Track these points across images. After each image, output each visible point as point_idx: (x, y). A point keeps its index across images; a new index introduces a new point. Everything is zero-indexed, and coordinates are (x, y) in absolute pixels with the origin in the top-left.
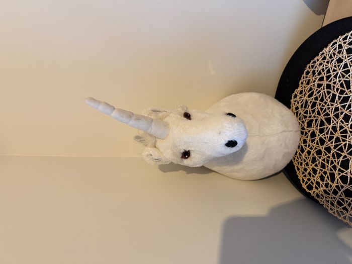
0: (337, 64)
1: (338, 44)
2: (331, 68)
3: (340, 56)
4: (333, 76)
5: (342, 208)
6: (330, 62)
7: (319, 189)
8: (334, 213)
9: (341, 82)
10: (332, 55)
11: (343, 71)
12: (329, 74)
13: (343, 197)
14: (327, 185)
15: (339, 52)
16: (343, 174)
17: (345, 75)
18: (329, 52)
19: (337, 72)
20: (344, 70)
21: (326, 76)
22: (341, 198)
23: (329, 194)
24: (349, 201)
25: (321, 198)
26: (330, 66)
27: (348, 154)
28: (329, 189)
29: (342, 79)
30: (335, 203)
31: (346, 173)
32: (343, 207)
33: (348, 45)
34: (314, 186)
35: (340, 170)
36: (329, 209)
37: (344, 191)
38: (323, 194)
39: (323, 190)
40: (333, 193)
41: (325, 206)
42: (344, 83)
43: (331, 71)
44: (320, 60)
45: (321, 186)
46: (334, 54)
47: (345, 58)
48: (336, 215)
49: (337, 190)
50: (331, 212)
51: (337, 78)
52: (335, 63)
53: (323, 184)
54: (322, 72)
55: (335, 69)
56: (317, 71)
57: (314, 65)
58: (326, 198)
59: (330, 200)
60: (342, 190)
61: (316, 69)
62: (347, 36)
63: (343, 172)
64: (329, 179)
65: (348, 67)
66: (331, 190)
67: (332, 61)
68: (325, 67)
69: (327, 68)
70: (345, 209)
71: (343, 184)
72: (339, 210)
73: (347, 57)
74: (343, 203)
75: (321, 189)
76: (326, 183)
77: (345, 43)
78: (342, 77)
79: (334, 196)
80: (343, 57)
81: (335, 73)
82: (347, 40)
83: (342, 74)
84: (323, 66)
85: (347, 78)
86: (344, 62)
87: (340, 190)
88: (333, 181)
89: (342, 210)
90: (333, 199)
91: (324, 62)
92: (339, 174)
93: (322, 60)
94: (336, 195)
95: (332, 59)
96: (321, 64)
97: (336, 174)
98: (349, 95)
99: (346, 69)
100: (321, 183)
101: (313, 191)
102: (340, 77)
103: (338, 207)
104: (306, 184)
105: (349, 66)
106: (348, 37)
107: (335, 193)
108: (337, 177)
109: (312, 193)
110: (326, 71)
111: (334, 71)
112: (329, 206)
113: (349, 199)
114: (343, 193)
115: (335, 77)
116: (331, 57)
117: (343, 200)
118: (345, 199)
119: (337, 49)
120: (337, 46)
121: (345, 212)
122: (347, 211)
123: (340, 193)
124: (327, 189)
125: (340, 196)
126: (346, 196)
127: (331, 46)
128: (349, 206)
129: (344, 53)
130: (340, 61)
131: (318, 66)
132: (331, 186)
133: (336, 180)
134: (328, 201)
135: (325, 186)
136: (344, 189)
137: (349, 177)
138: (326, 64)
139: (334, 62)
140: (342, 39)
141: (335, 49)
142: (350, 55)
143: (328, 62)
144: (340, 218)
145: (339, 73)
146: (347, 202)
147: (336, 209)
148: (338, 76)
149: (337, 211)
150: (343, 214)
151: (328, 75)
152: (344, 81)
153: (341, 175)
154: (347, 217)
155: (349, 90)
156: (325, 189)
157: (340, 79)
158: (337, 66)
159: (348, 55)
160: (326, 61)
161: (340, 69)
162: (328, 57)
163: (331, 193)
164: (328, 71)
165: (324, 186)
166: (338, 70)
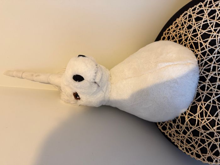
0: (187, 30)
1: (188, 14)
2: (183, 33)
3: (190, 23)
4: (184, 40)
5: (191, 146)
6: (182, 29)
7: (172, 130)
8: (183, 149)
9: (190, 44)
10: (184, 23)
11: (192, 36)
12: (181, 38)
13: (192, 136)
14: (178, 127)
15: (189, 21)
16: (192, 117)
17: (194, 38)
18: (181, 21)
19: (187, 36)
20: (193, 34)
21: (179, 40)
22: (189, 137)
23: (180, 134)
24: (196, 140)
25: (173, 137)
26: (181, 32)
27: (196, 101)
28: (180, 129)
29: (191, 41)
30: (185, 142)
31: (195, 117)
32: (191, 144)
33: (196, 15)
34: (168, 127)
35: (189, 114)
36: (179, 146)
37: (192, 132)
38: (175, 134)
39: (175, 130)
40: (183, 133)
41: (175, 144)
42: (193, 44)
43: (183, 36)
44: (174, 27)
45: (173, 127)
46: (185, 22)
47: (194, 25)
48: (185, 151)
49: (187, 131)
50: (181, 148)
51: (188, 41)
52: (186, 30)
53: (175, 125)
54: (175, 37)
55: (186, 34)
56: (172, 36)
57: (169, 32)
58: (177, 136)
59: (180, 138)
60: (191, 131)
61: (171, 35)
62: (196, 7)
63: (191, 115)
64: (180, 122)
65: (196, 32)
66: (182, 130)
67: (183, 28)
68: (177, 33)
69: (179, 33)
70: (192, 146)
71: (191, 126)
72: (187, 147)
73: (195, 24)
74: (191, 141)
75: (173, 130)
76: (177, 125)
77: (194, 13)
78: (191, 40)
79: (184, 135)
80: (192, 24)
81: (186, 37)
82: (196, 11)
83: (191, 38)
84: (176, 32)
85: (196, 40)
86: (193, 27)
87: (189, 131)
88: (183, 123)
89: (190, 147)
90: (183, 138)
91: (177, 29)
92: (188, 117)
93: (175, 28)
94: (185, 135)
95: (183, 26)
96: (174, 31)
97: (186, 117)
98: (197, 53)
99: (195, 34)
100: (173, 124)
101: (167, 131)
102: (189, 40)
103: (187, 145)
104: (161, 126)
105: (197, 30)
106: (197, 9)
107: (185, 133)
108: (187, 120)
109: (166, 133)
110: (178, 36)
111: (185, 35)
112: (179, 143)
113: (196, 138)
114: (191, 133)
115: (186, 40)
116: (182, 25)
117: (191, 139)
118: (193, 138)
119: (188, 18)
120: (187, 16)
121: (192, 148)
122: (195, 148)
123: (188, 133)
124: (178, 130)
125: (189, 135)
126: (194, 136)
127: (183, 17)
128: (197, 144)
129: (193, 21)
130: (190, 27)
131: (172, 33)
132: (181, 127)
133: (186, 122)
134: (179, 140)
135: (177, 127)
136: (192, 129)
137: (197, 119)
138: (179, 31)
139: (184, 29)
140: (191, 10)
141: (186, 19)
142: (198, 22)
143: (180, 29)
144: (188, 154)
145: (189, 37)
146: (194, 140)
147: (185, 146)
148: (188, 39)
149: (186, 148)
150: (191, 150)
151: (179, 39)
152: (193, 42)
153: (190, 118)
154: (194, 153)
155: (197, 50)
156: (177, 129)
157: (190, 41)
158: (187, 32)
159: (197, 22)
160: (178, 28)
161: (190, 34)
162: (180, 25)
163: (181, 133)
164: (180, 36)
165: (175, 127)
166: (188, 35)
